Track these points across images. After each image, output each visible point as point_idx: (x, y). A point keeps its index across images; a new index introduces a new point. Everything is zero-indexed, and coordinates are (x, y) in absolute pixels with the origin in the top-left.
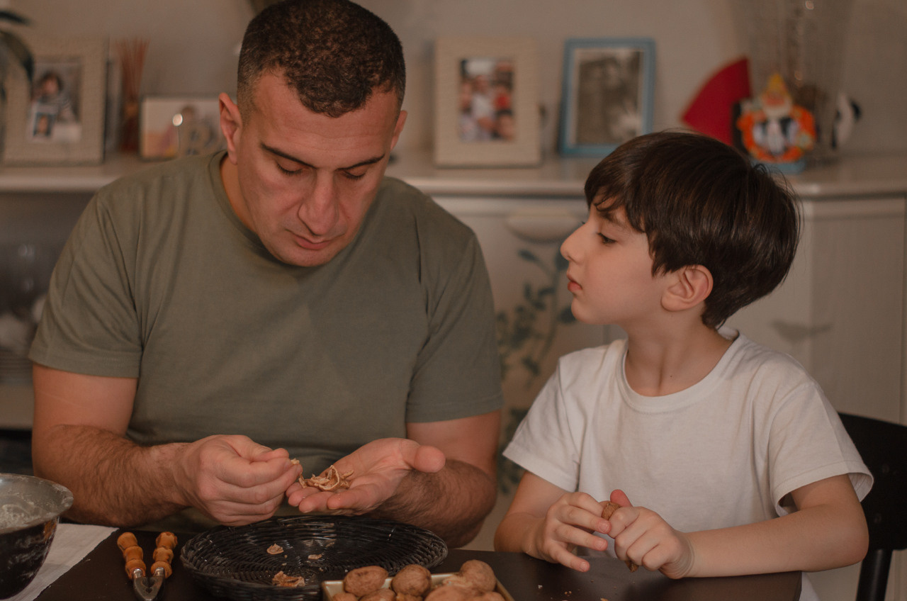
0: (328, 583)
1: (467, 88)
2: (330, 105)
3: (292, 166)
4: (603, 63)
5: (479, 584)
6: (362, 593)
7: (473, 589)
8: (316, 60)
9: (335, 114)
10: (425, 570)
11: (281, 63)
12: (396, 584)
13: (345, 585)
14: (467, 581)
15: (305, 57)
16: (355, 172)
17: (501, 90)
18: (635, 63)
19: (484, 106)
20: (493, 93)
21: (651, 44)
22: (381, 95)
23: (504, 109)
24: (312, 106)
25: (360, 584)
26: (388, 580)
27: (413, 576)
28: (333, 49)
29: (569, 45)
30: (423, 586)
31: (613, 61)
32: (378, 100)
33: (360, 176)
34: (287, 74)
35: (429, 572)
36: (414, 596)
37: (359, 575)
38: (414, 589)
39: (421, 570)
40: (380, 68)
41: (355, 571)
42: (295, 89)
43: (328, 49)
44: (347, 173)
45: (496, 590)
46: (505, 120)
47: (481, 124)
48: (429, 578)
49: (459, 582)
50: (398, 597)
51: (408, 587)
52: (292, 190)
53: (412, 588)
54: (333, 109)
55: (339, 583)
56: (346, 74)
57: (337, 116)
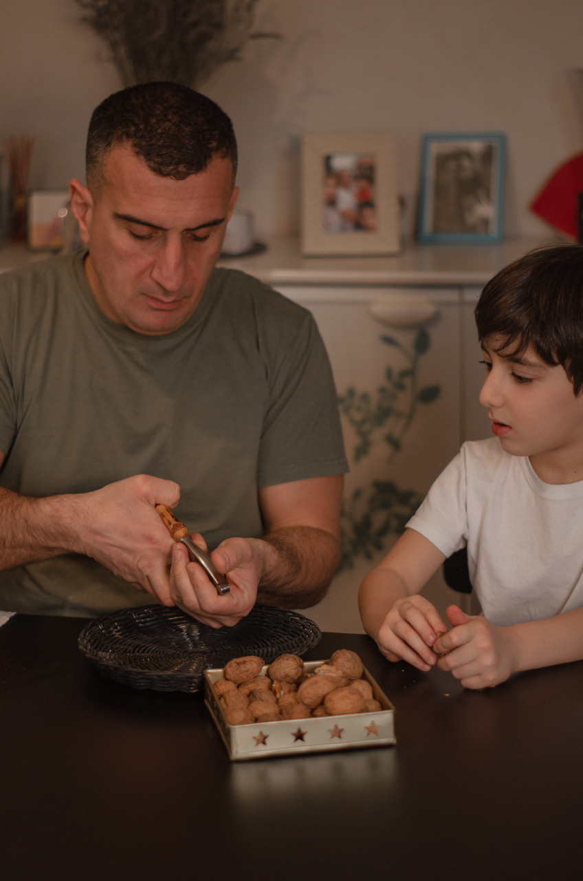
0: (210, 671)
1: (332, 182)
2: (176, 169)
3: (143, 230)
4: (459, 155)
5: (348, 672)
6: (241, 681)
7: (343, 677)
8: (160, 131)
9: (180, 176)
10: (298, 659)
11: (128, 136)
12: (272, 672)
13: (225, 673)
14: (337, 670)
15: (149, 128)
16: (200, 233)
17: (363, 184)
18: (488, 155)
19: (347, 199)
20: (356, 187)
21: (502, 138)
22: (220, 160)
23: (366, 202)
24: (159, 171)
25: (238, 672)
26: (265, 668)
27: (288, 665)
28: (174, 121)
29: (426, 139)
30: (297, 674)
31: (467, 154)
32: (217, 165)
33: (205, 238)
34: (135, 145)
35: (302, 661)
36: (288, 683)
37: (238, 664)
38: (288, 676)
39: (295, 659)
40: (217, 137)
41: (235, 660)
42: (142, 158)
43: (169, 121)
44: (193, 236)
45: (364, 677)
46: (367, 212)
47: (344, 216)
48: (302, 666)
49: (330, 671)
50: (274, 685)
51: (283, 675)
52: (144, 254)
53: (287, 676)
54: (178, 172)
55: (220, 671)
56: (187, 142)
57: (182, 178)
